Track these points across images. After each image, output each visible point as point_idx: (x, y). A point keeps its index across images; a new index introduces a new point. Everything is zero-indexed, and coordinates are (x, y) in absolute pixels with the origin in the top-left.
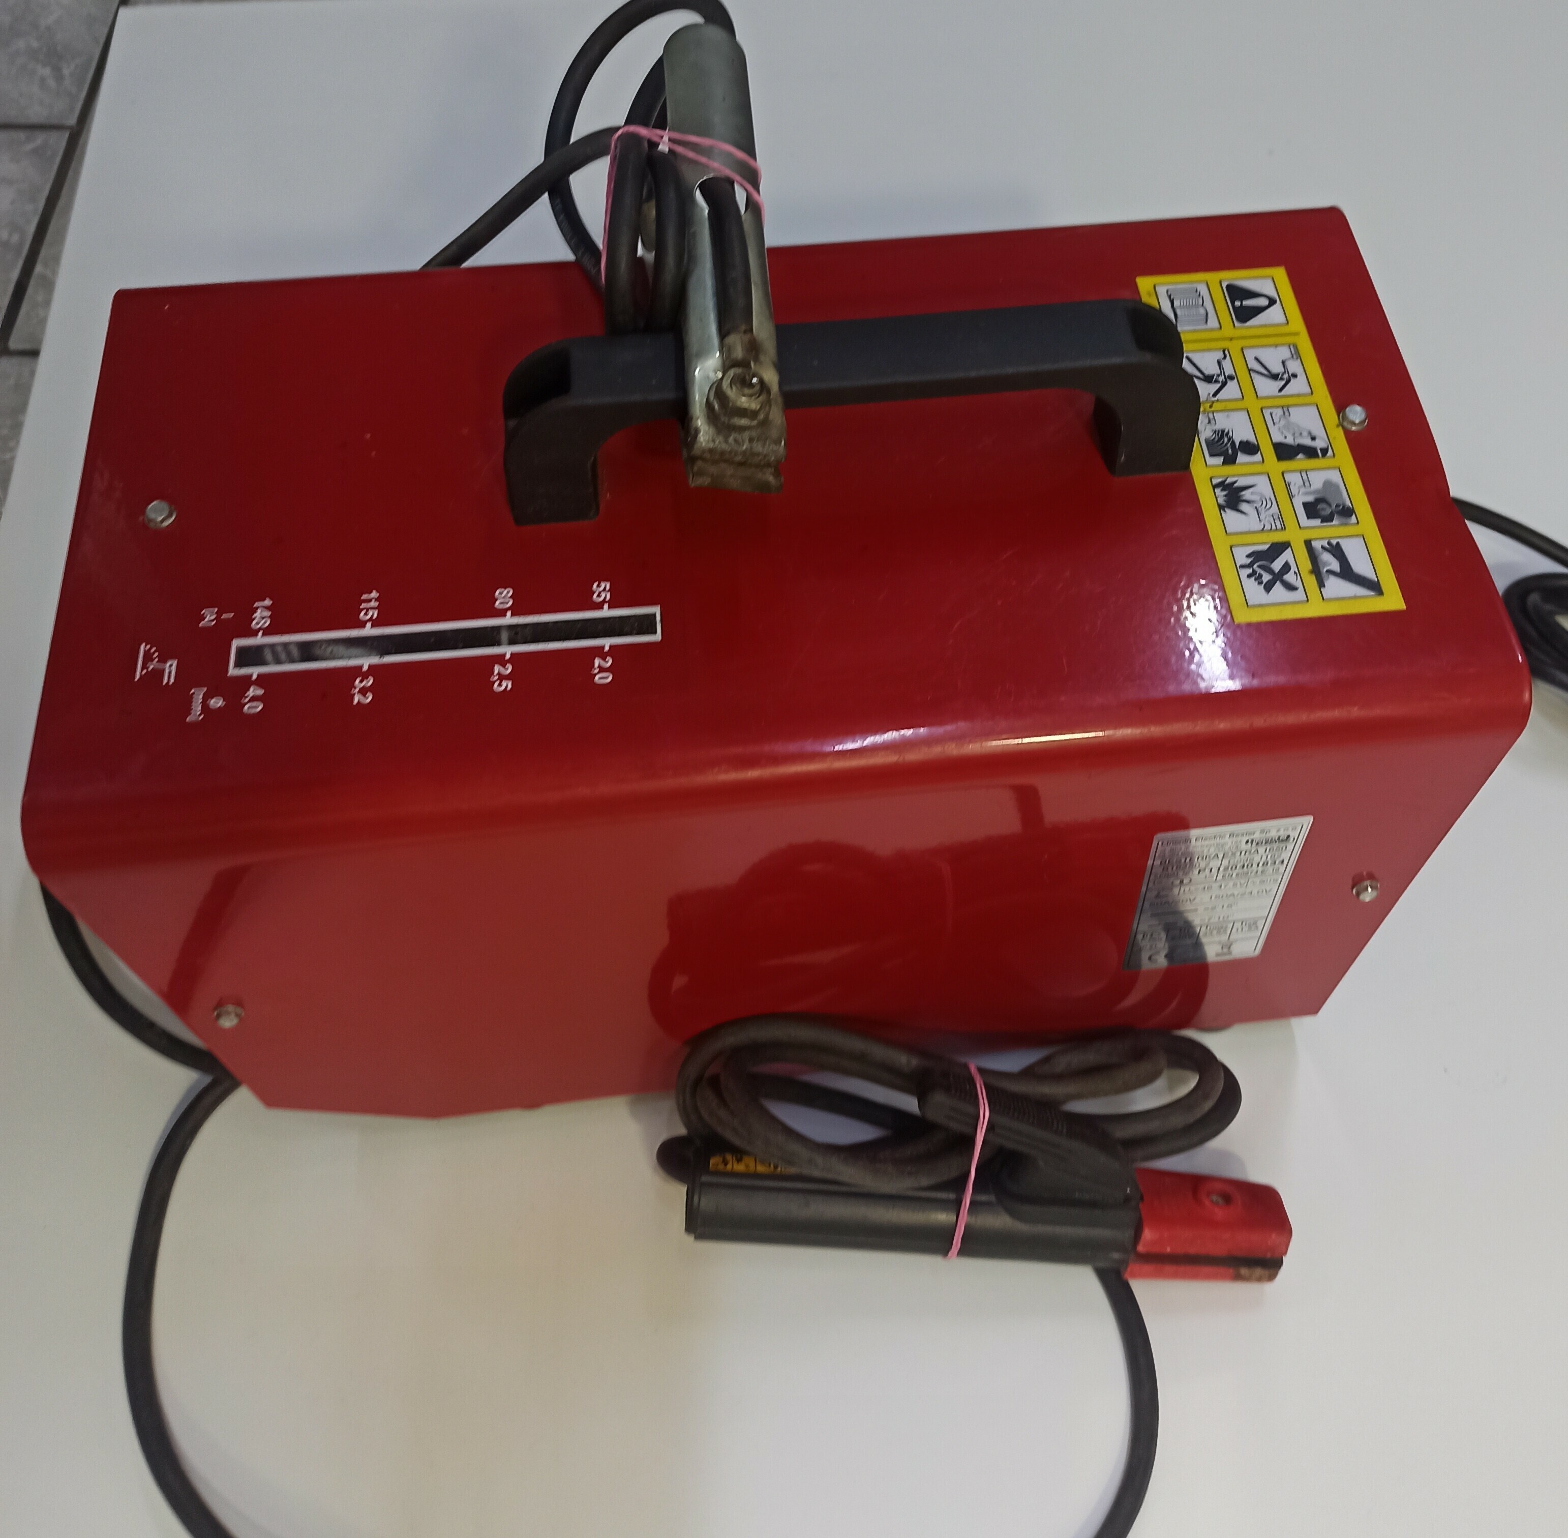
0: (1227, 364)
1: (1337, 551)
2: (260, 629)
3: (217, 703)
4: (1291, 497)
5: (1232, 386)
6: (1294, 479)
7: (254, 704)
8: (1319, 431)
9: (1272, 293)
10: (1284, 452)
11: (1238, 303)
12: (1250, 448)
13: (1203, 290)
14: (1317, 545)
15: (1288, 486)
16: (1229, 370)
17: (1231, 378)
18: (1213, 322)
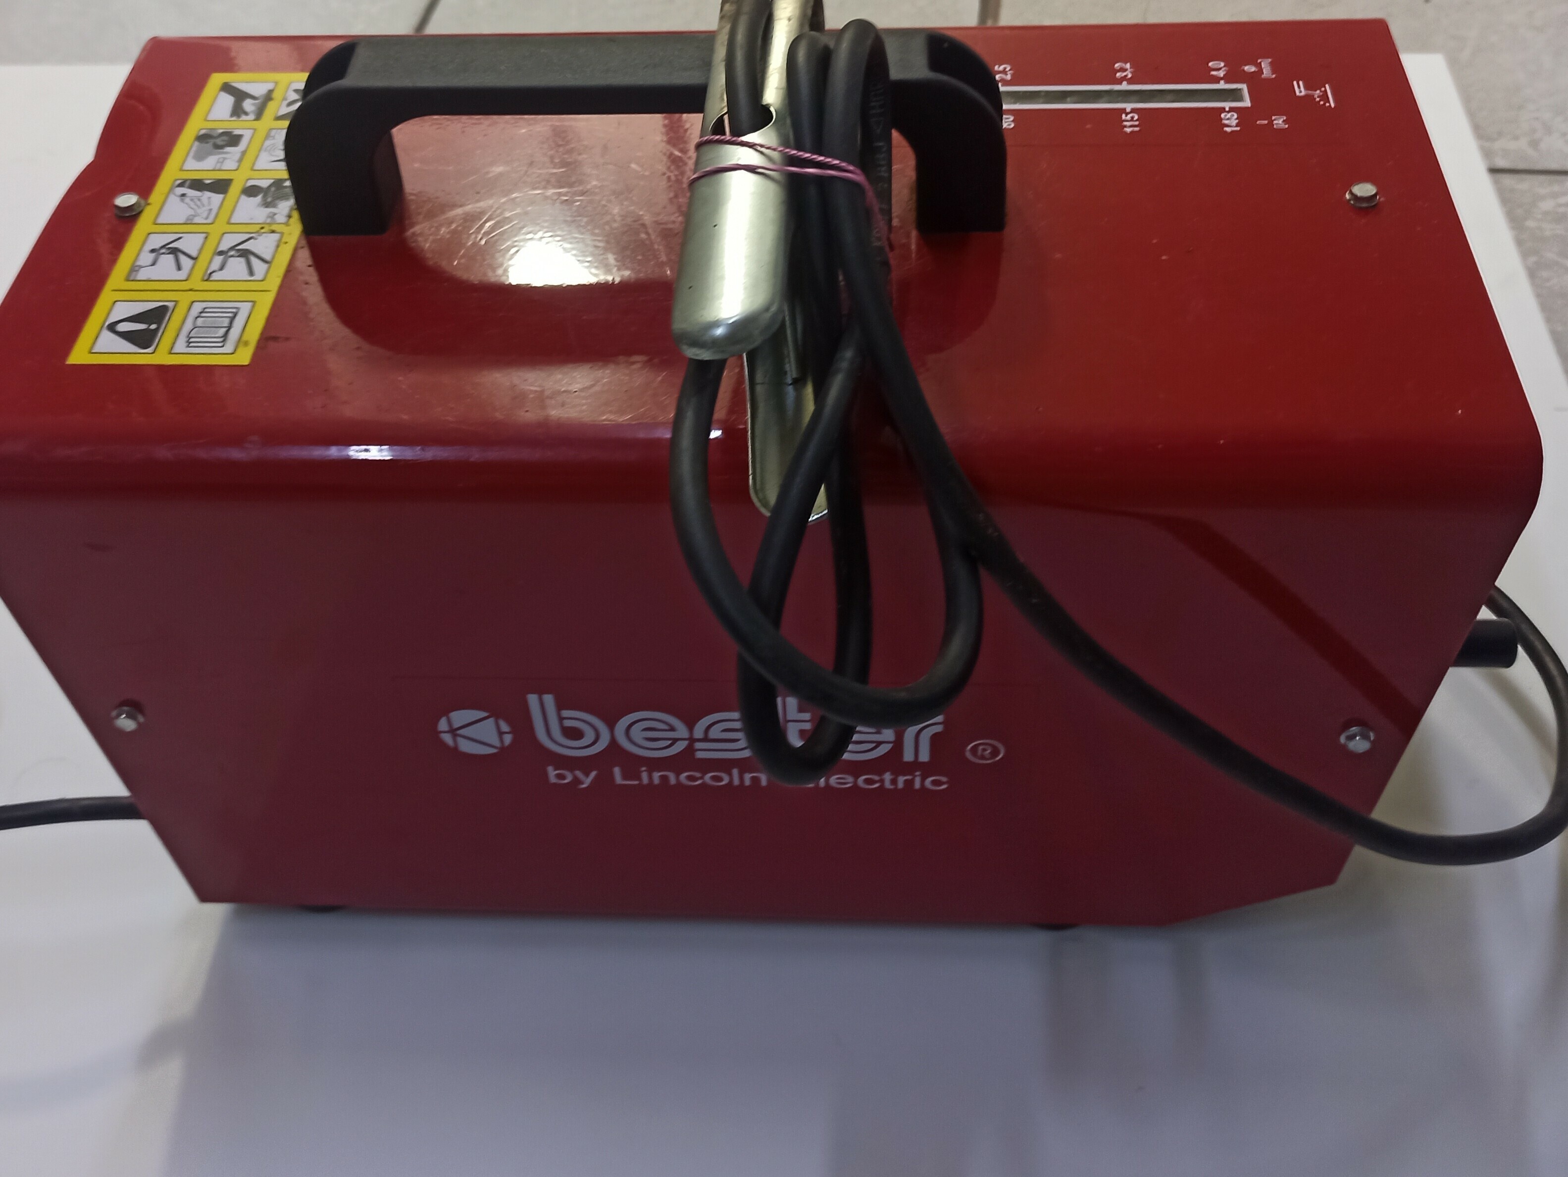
0: (216, 264)
1: (237, 111)
2: (1228, 112)
3: (1250, 69)
4: (244, 153)
5: (224, 247)
6: (230, 164)
7: (1216, 67)
8: (173, 200)
9: (107, 335)
10: (221, 186)
11: (153, 327)
12: (251, 191)
13: (180, 346)
14: (252, 117)
15: (240, 161)
16: (219, 260)
17: (221, 253)
18: (197, 308)
